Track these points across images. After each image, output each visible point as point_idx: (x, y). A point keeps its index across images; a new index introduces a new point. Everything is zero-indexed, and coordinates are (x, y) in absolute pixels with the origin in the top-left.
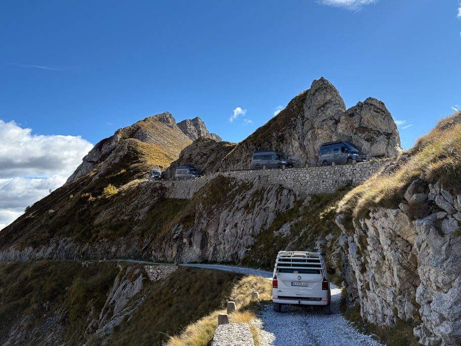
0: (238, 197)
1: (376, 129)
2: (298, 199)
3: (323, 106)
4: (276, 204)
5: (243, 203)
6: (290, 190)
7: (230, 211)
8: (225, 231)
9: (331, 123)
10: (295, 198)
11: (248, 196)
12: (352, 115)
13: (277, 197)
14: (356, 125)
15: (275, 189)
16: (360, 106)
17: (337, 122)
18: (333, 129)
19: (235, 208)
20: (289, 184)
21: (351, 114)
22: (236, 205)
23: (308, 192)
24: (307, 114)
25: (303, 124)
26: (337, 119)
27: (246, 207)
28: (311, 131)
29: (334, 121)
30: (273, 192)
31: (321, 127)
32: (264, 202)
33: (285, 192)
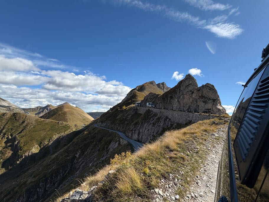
0: (152, 119)
1: (208, 97)
2: (172, 123)
3: (188, 86)
4: (163, 124)
5: (153, 122)
7: (148, 124)
9: (190, 93)
11: (155, 119)
12: (199, 90)
13: (165, 121)
14: (200, 95)
15: (164, 118)
16: (203, 86)
17: (193, 93)
20: (170, 117)
22: (150, 122)
23: (176, 121)
25: (179, 92)
28: (182, 96)
31: (186, 94)
32: (159, 123)
33: (168, 120)
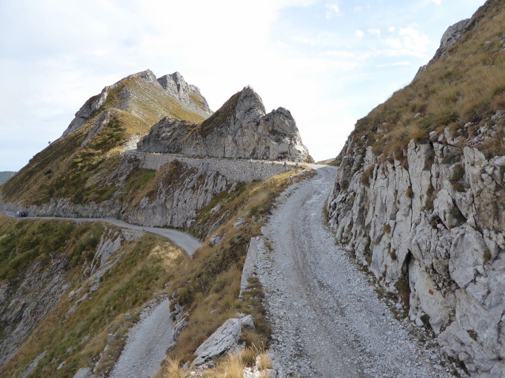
0: (187, 180)
1: (283, 132)
2: (229, 183)
3: (249, 111)
4: (213, 186)
5: (191, 185)
6: (223, 176)
7: (181, 191)
8: (177, 205)
9: (254, 124)
10: (227, 182)
11: (194, 179)
12: (267, 120)
13: (214, 181)
14: (270, 129)
15: (213, 175)
16: (273, 113)
17: (258, 124)
18: (255, 130)
19: (185, 188)
20: (223, 171)
21: (268, 118)
22: (186, 186)
23: (235, 179)
24: (238, 115)
25: (235, 124)
26: (258, 122)
27: (193, 188)
28: (240, 130)
29: (256, 123)
30: (212, 177)
31: (247, 128)
32: (205, 185)
33: (220, 177)
